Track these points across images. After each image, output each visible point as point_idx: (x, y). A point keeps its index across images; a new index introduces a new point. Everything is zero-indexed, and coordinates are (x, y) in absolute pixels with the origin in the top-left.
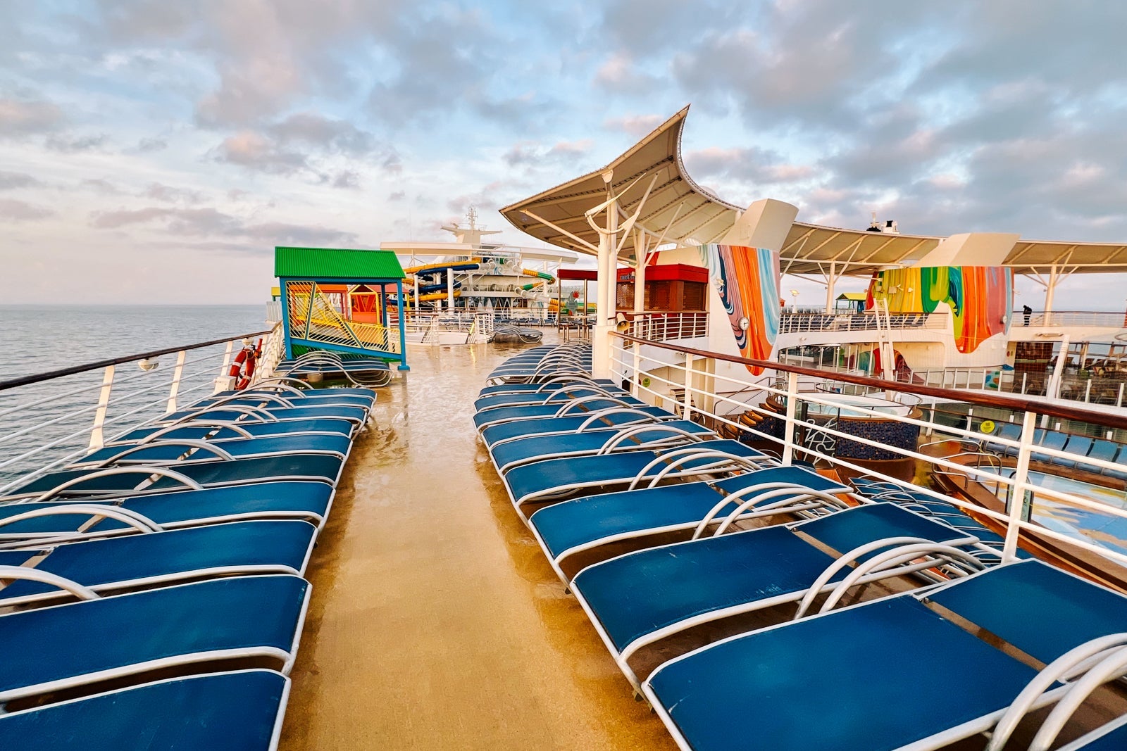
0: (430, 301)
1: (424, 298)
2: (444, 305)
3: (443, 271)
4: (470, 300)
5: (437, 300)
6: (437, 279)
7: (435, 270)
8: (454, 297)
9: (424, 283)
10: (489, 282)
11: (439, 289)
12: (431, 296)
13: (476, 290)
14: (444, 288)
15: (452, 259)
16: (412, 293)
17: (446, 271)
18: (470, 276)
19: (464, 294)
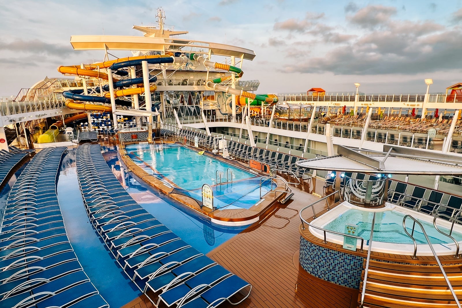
0: (127, 96)
1: (120, 93)
2: (142, 100)
3: (137, 64)
4: (165, 94)
5: (133, 95)
6: (132, 74)
7: (129, 63)
8: (151, 91)
9: (119, 77)
10: (181, 78)
11: (135, 83)
12: (127, 91)
13: (170, 84)
14: (139, 82)
15: (146, 53)
16: (106, 89)
17: (141, 64)
18: (164, 72)
19: (159, 89)
